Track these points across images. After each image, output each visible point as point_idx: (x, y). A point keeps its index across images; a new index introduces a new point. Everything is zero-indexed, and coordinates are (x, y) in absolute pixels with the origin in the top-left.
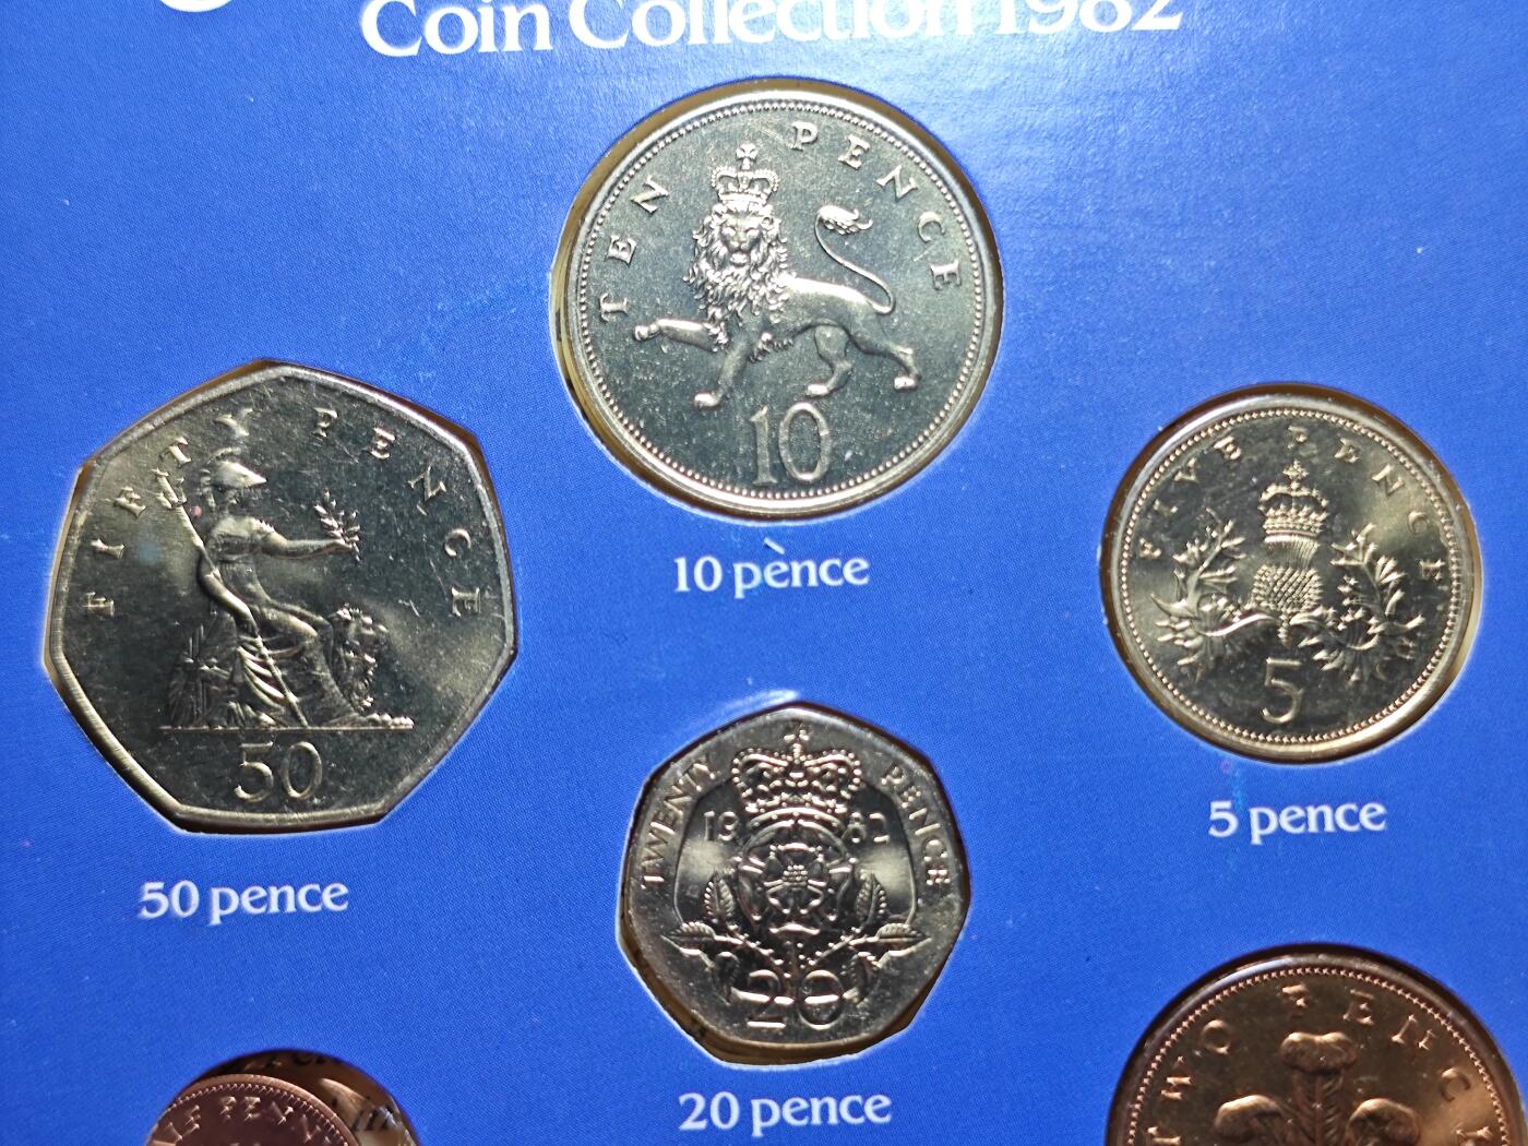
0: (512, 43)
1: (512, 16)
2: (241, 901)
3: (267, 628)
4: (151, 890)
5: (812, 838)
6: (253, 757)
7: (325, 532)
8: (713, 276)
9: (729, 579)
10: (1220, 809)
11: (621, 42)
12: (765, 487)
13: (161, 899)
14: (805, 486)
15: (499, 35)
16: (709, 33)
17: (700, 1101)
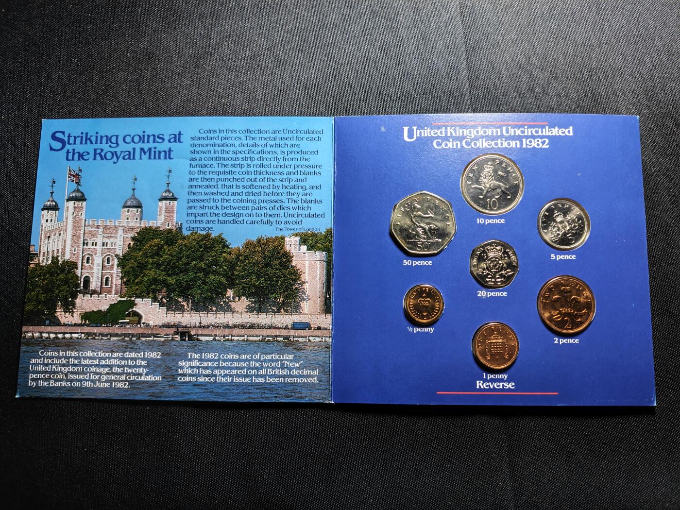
0: (455, 147)
1: (455, 143)
2: (418, 263)
3: (421, 227)
4: (405, 261)
5: (497, 258)
6: (419, 244)
7: (429, 214)
8: (483, 180)
9: (485, 222)
10: (553, 255)
11: (470, 147)
12: (488, 210)
13: (406, 262)
14: (494, 210)
15: (453, 146)
16: (482, 146)
17: (480, 292)
